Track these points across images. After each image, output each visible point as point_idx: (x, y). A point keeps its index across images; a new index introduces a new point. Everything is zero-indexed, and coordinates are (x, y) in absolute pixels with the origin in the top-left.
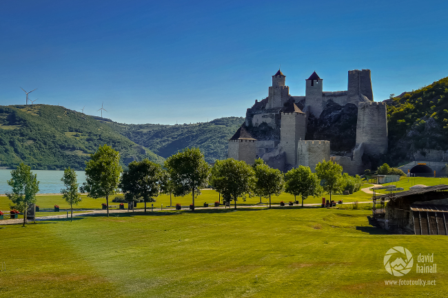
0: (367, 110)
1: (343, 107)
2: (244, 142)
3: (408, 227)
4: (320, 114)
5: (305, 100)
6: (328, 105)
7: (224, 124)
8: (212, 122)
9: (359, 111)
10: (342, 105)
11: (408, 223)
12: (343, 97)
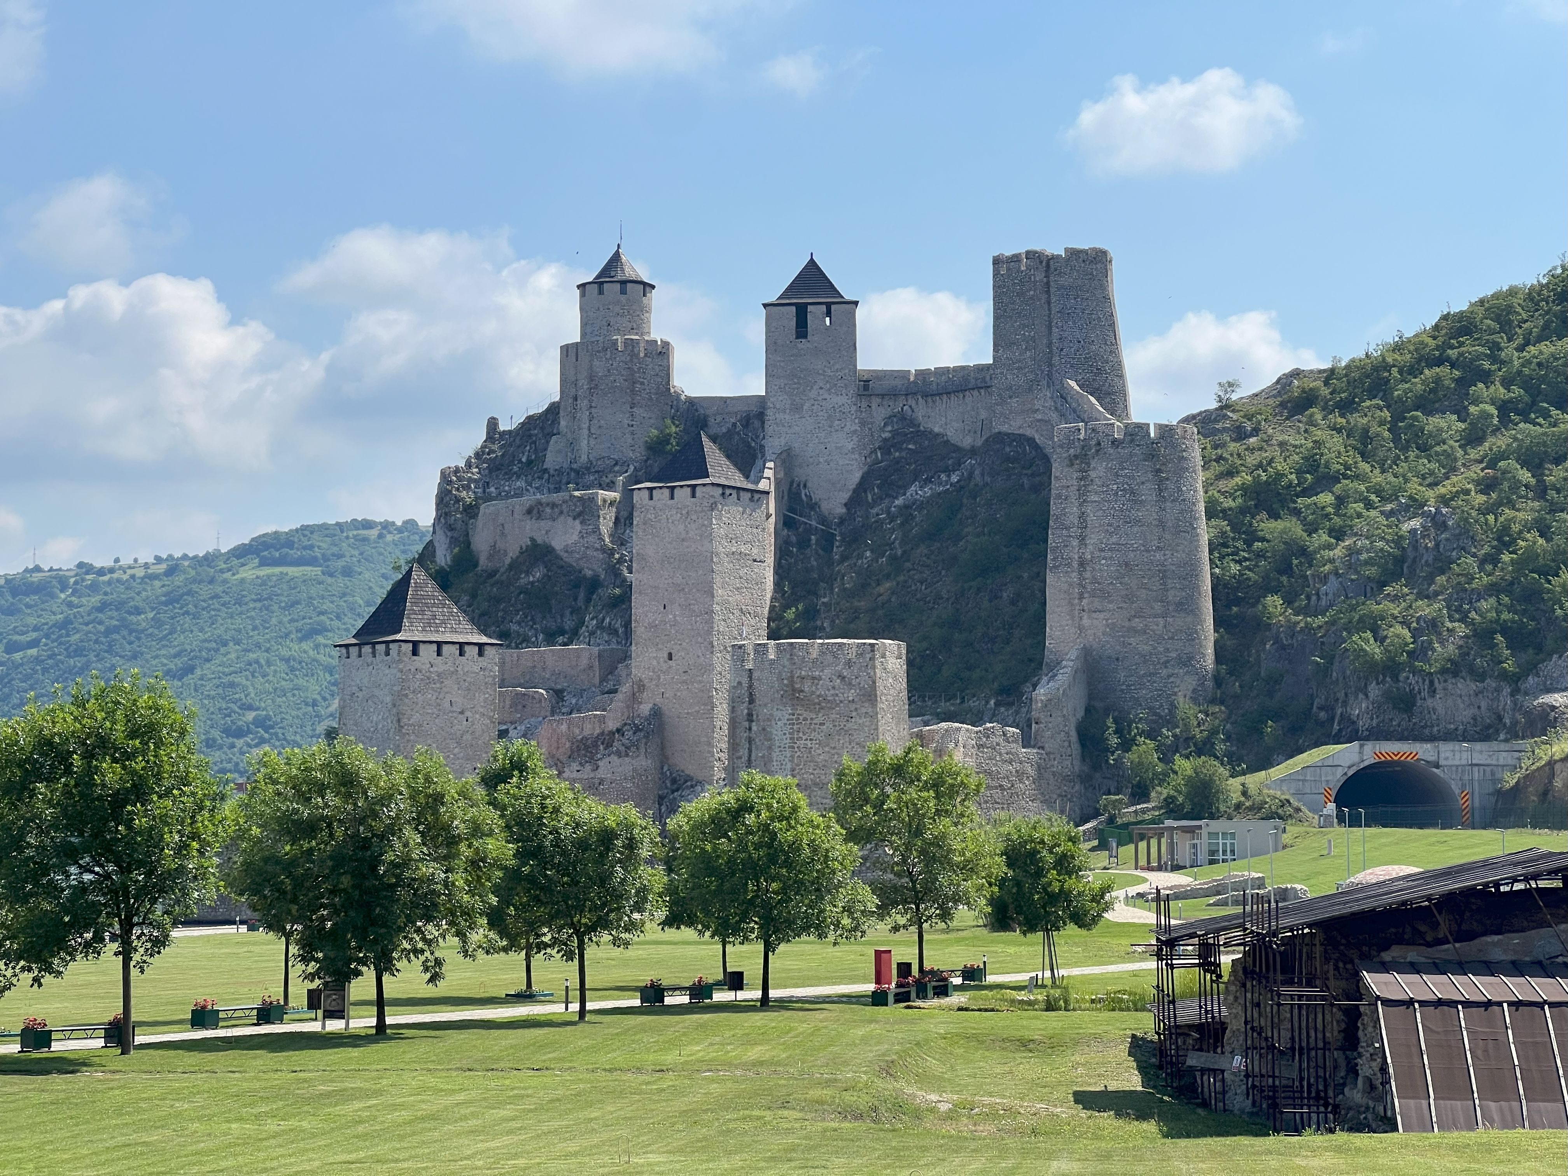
0: (1098, 470)
1: (973, 452)
2: (427, 653)
3: (1355, 1095)
4: (845, 496)
5: (761, 416)
6: (886, 447)
7: (312, 562)
8: (242, 552)
9: (1057, 469)
10: (967, 442)
11: (1353, 1071)
12: (971, 398)
